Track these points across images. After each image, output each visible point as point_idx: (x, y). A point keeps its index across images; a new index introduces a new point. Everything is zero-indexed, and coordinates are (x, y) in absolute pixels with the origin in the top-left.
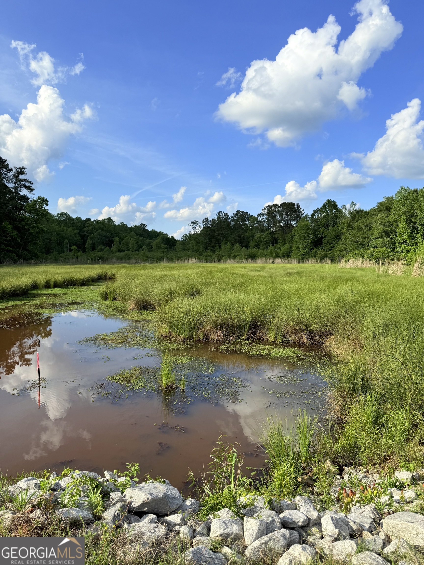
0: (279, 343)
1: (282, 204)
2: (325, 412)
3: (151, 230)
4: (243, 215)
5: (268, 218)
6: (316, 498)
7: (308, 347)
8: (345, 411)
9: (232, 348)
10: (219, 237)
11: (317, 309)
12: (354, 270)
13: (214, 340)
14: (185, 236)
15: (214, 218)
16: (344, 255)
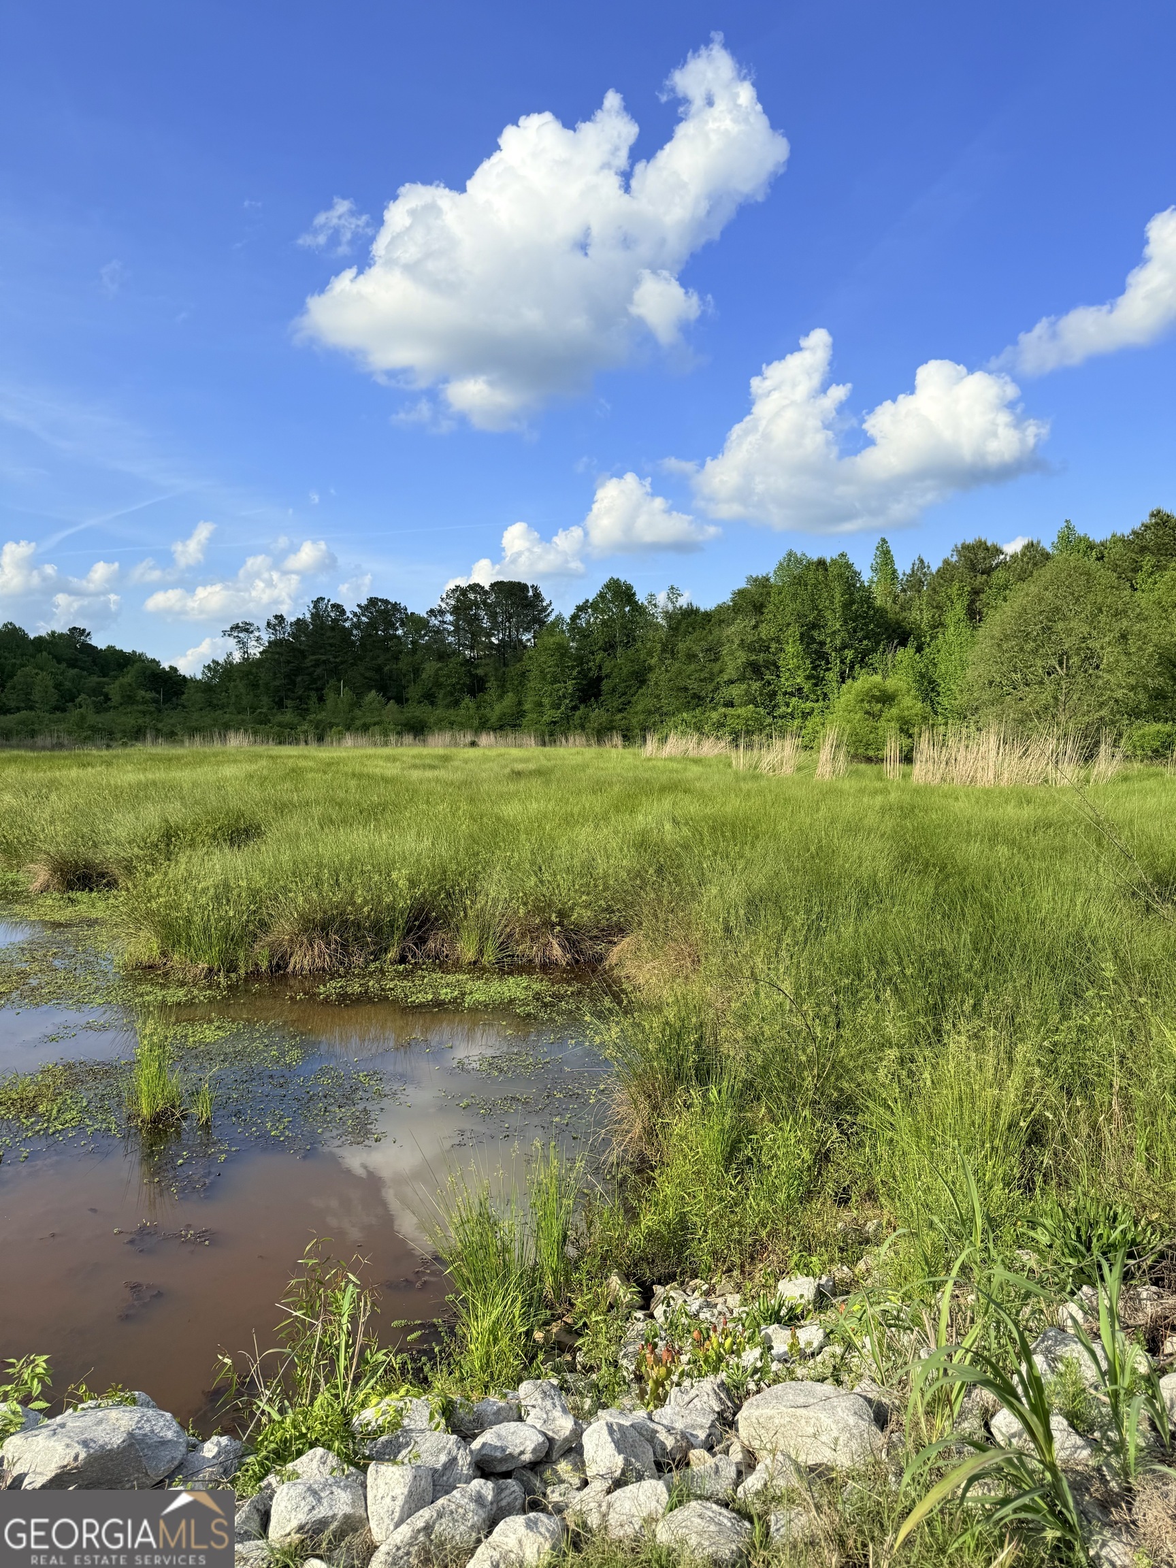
0: (488, 966)
1: (492, 585)
2: (606, 1142)
3: (104, 647)
4: (386, 612)
5: (457, 620)
6: (581, 1380)
7: (565, 971)
8: (657, 1136)
9: (355, 988)
10: (319, 671)
11: (588, 867)
12: (679, 762)
13: (302, 969)
14: (213, 667)
15: (301, 617)
16: (654, 724)
